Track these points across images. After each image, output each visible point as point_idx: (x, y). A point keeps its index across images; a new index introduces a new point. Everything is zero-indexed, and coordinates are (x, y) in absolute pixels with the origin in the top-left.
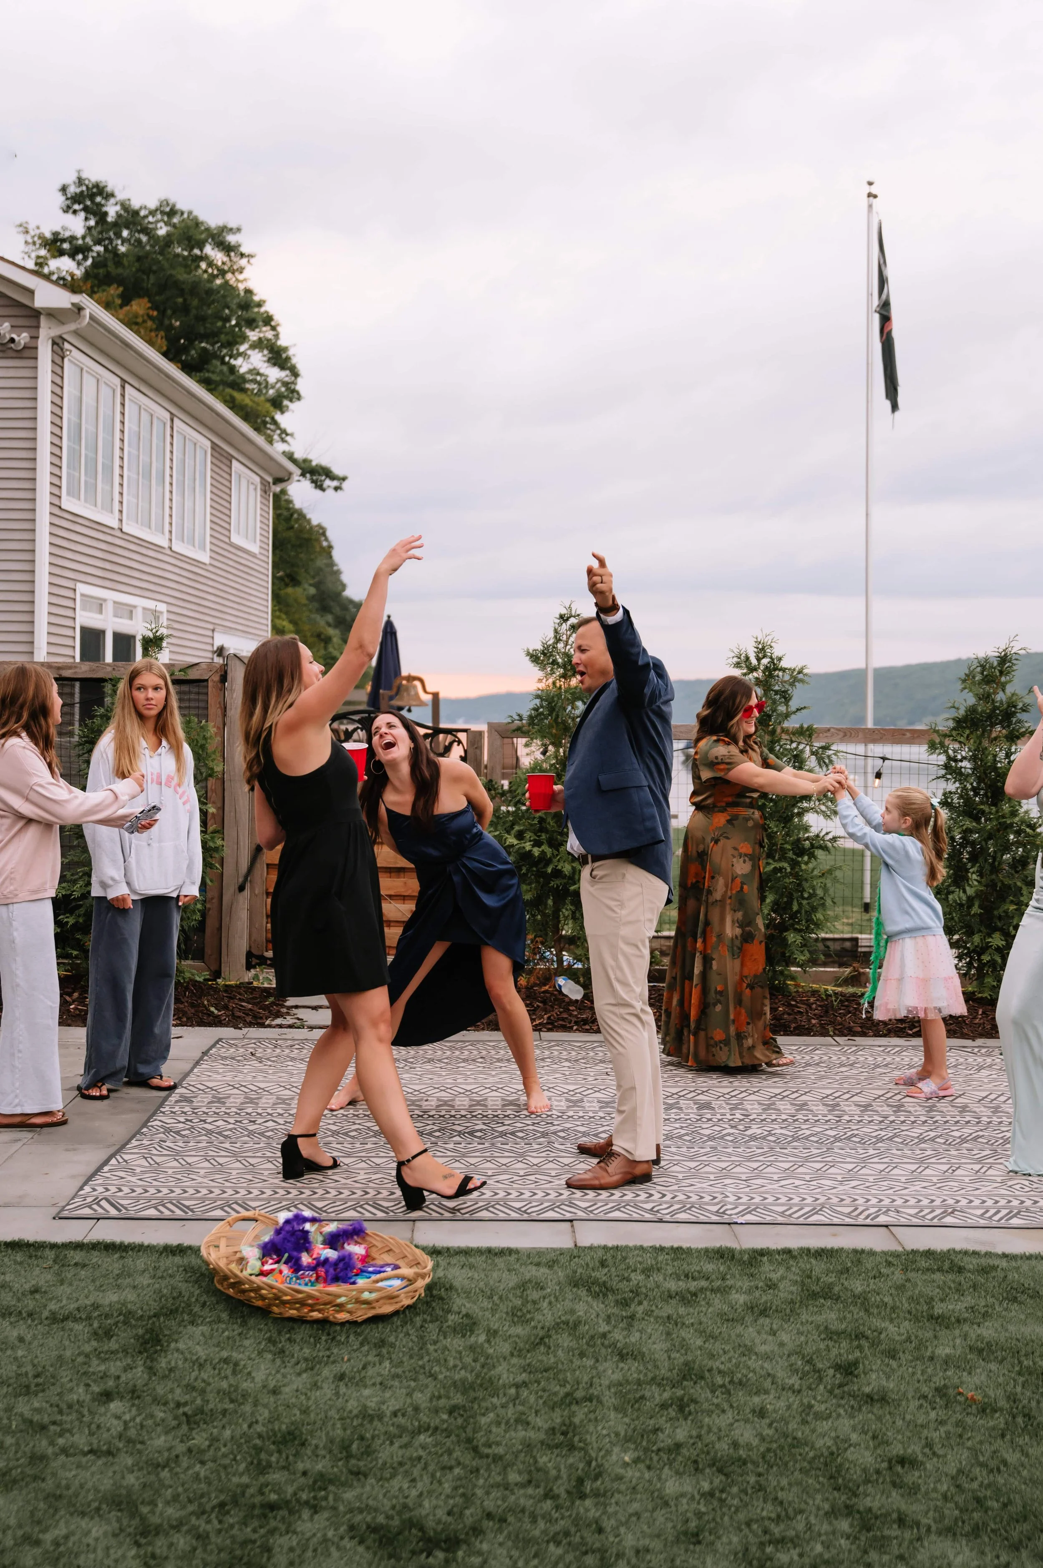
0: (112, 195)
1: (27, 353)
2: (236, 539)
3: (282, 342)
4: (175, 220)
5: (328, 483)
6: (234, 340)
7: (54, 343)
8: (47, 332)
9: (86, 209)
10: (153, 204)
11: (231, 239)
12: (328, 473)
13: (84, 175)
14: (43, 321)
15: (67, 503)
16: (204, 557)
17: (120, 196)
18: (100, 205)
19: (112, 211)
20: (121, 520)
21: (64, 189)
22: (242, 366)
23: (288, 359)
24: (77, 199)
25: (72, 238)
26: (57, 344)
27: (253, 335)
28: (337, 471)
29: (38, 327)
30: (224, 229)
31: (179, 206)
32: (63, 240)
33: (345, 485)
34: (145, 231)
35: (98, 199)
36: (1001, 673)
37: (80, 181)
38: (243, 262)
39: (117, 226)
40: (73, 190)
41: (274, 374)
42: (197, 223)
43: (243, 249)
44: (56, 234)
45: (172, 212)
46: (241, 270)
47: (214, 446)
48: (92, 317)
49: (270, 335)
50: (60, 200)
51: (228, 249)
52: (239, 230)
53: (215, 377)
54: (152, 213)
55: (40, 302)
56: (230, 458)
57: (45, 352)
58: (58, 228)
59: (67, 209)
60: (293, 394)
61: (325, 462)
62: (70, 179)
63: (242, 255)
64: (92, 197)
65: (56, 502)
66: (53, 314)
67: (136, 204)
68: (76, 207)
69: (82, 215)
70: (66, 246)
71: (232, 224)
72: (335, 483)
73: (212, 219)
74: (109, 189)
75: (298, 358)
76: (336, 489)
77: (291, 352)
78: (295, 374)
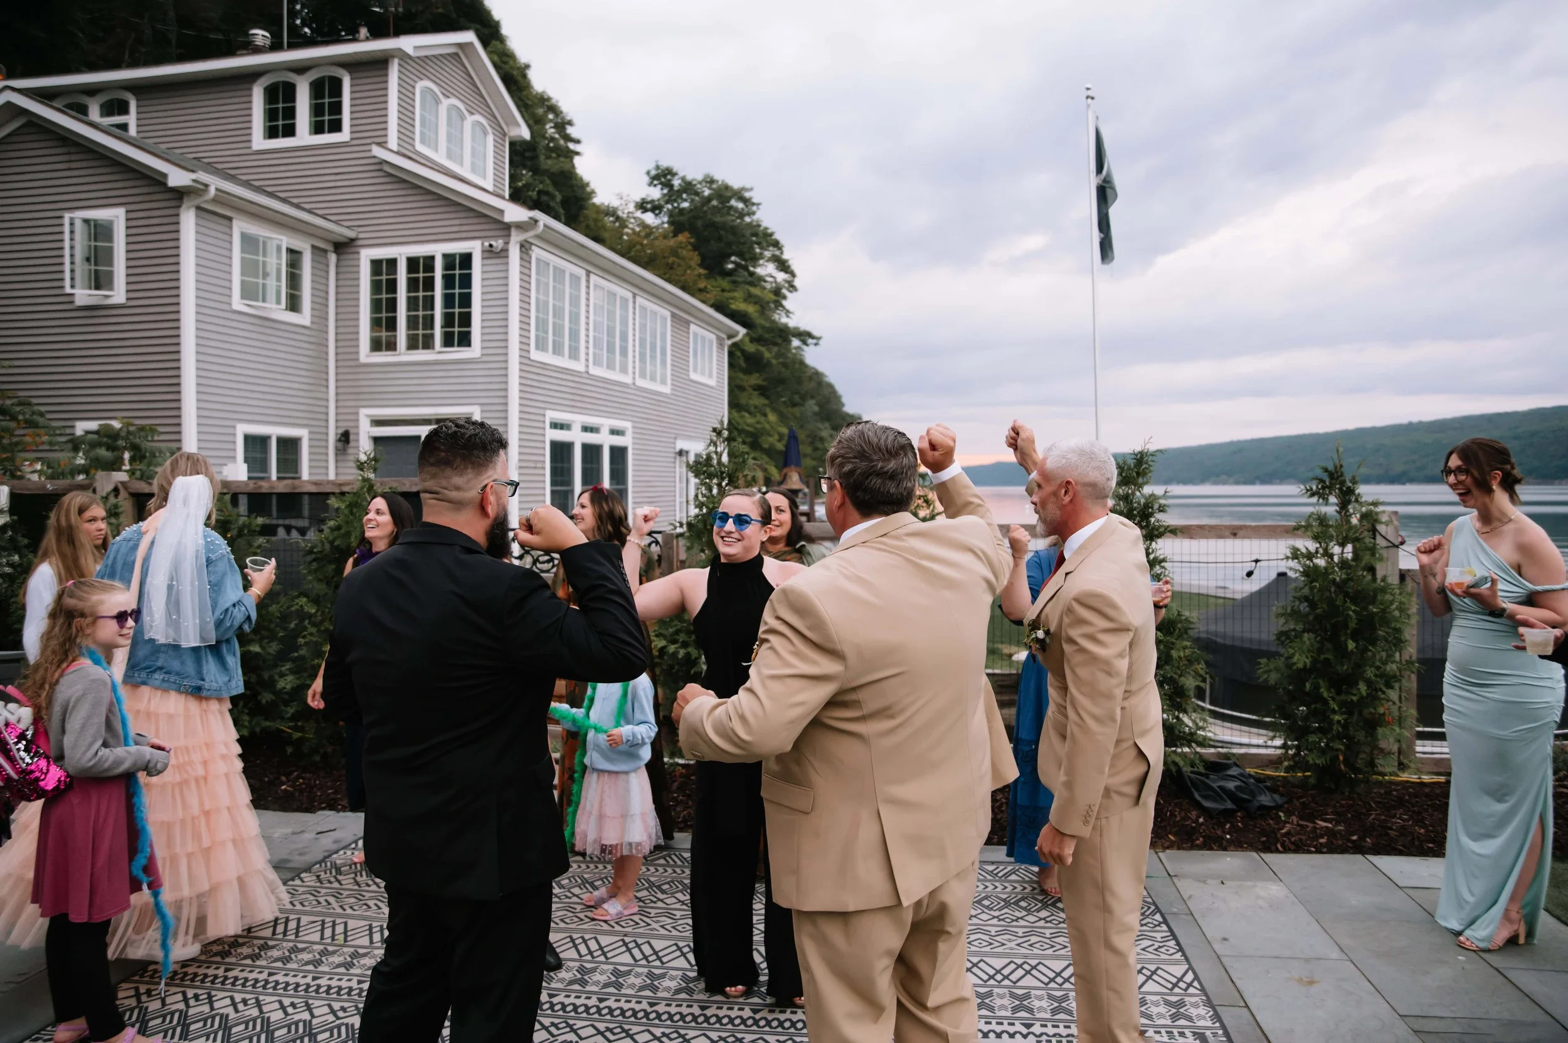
0: (676, 174)
1: (503, 254)
2: (694, 376)
3: (785, 256)
4: (714, 186)
5: (810, 341)
6: (755, 259)
7: (522, 246)
8: (516, 238)
9: (661, 183)
10: (700, 178)
11: (747, 195)
12: (810, 335)
13: (660, 163)
14: (513, 232)
15: (535, 355)
16: (666, 389)
17: (681, 174)
18: (670, 180)
19: (676, 183)
20: (587, 366)
21: (648, 173)
22: (760, 271)
23: (789, 267)
24: (656, 177)
25: (652, 201)
26: (525, 247)
27: (767, 254)
28: (815, 333)
29: (509, 236)
30: (743, 189)
31: (716, 177)
32: (647, 203)
33: (821, 342)
34: (697, 194)
35: (669, 177)
36: (1138, 474)
37: (658, 167)
38: (754, 208)
39: (680, 192)
40: (653, 173)
41: (781, 276)
42: (727, 187)
43: (755, 200)
44: (643, 199)
45: (712, 181)
46: (754, 213)
47: (673, 315)
48: (545, 226)
49: (777, 253)
50: (647, 179)
51: (746, 201)
52: (751, 189)
53: (740, 279)
54: (700, 183)
55: (508, 218)
56: (688, 323)
57: (514, 252)
58: (644, 196)
59: (651, 184)
60: (792, 287)
61: (808, 328)
62: (651, 166)
63: (753, 204)
64: (665, 176)
65: (525, 354)
66: (520, 226)
67: (689, 178)
68: (656, 182)
69: (659, 187)
70: (649, 206)
71: (748, 186)
72: (814, 341)
73: (736, 184)
74: (674, 170)
75: (795, 266)
76: (816, 344)
77: (790, 263)
78: (793, 275)
